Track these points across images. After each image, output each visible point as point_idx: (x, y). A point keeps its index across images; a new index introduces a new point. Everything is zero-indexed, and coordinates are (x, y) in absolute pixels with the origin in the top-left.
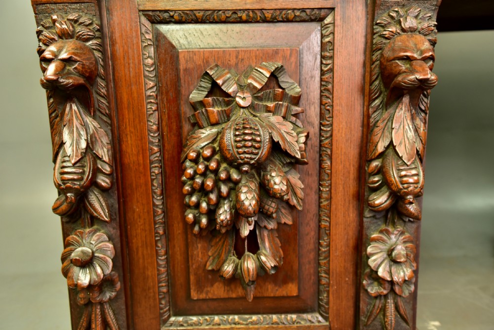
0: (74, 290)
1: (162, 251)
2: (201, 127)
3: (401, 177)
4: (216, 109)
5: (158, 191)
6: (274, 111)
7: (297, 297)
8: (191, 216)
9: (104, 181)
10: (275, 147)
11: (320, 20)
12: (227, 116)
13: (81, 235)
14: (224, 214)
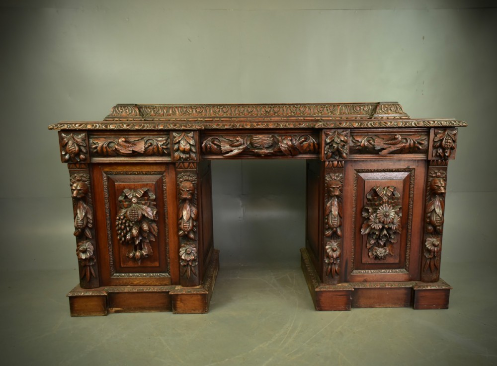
0: (80, 260)
1: (111, 250)
2: (122, 209)
3: (184, 226)
4: (127, 203)
5: (109, 229)
6: (145, 204)
7: (159, 267)
8: (119, 237)
9: (90, 225)
10: (143, 216)
11: (162, 174)
12: (130, 206)
13: (83, 243)
14: (128, 237)
